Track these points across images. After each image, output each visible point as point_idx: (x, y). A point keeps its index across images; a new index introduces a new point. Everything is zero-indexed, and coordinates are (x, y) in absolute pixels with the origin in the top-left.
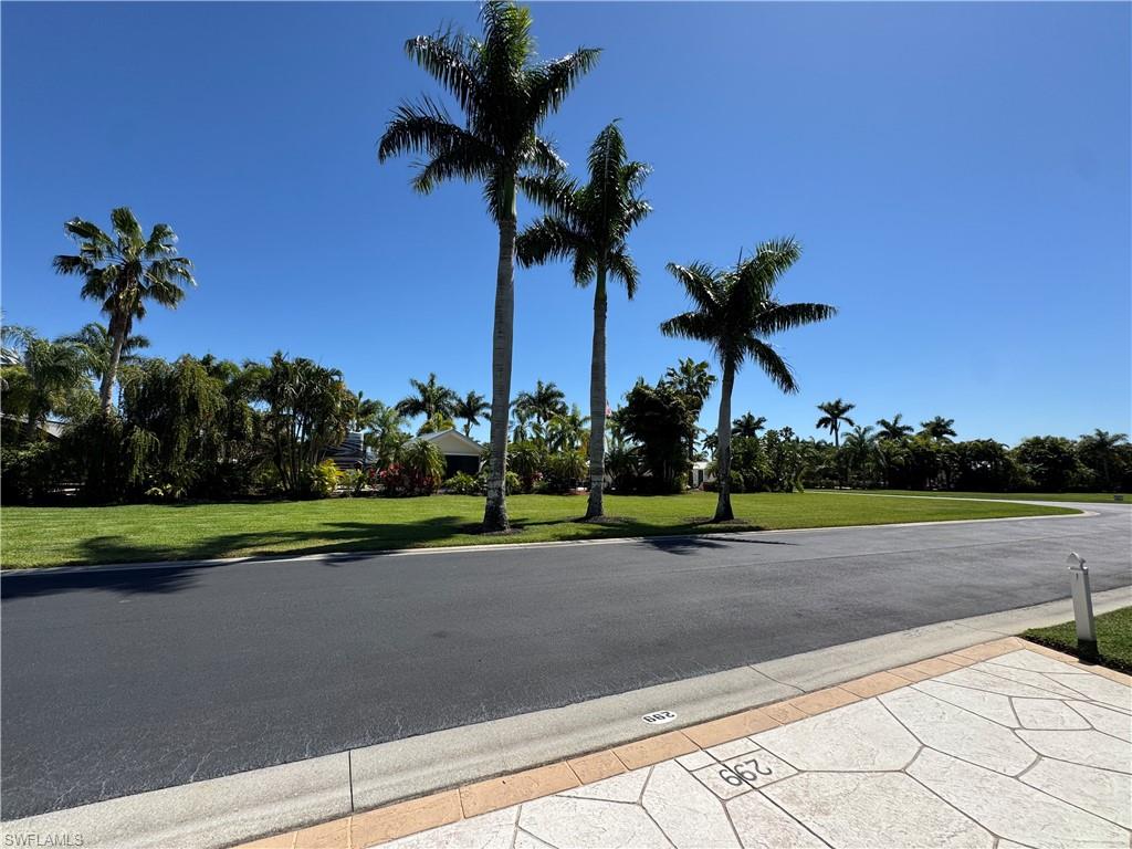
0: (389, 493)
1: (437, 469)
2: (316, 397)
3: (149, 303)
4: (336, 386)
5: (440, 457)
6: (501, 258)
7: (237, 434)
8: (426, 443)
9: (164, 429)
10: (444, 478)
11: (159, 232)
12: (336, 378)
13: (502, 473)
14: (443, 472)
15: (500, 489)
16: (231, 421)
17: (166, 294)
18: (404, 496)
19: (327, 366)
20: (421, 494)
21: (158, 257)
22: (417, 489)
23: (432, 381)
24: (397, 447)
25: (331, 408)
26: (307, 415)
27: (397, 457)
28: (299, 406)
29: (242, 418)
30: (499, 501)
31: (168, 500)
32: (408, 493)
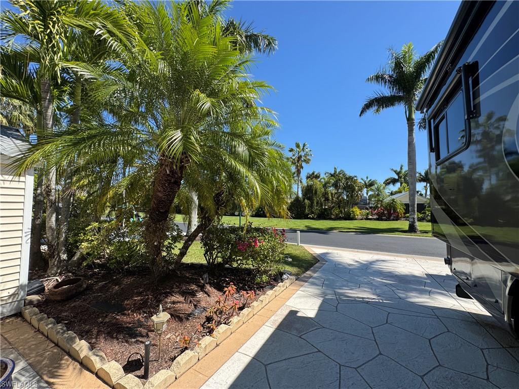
0: (379, 219)
1: (400, 210)
2: (349, 185)
3: (304, 164)
4: (355, 182)
5: (402, 204)
6: (409, 136)
7: (327, 199)
8: (394, 199)
9: (310, 199)
10: (405, 214)
11: (304, 145)
12: (355, 178)
13: (414, 212)
14: (404, 211)
15: (414, 218)
16: (325, 194)
17: (307, 161)
18: (386, 220)
19: (352, 175)
20: (393, 220)
21: (305, 152)
22: (392, 218)
23: (401, 168)
24: (382, 201)
25: (354, 189)
26: (347, 192)
27: (382, 205)
28: (344, 188)
29: (328, 194)
30: (414, 222)
31: (313, 219)
32: (388, 219)
